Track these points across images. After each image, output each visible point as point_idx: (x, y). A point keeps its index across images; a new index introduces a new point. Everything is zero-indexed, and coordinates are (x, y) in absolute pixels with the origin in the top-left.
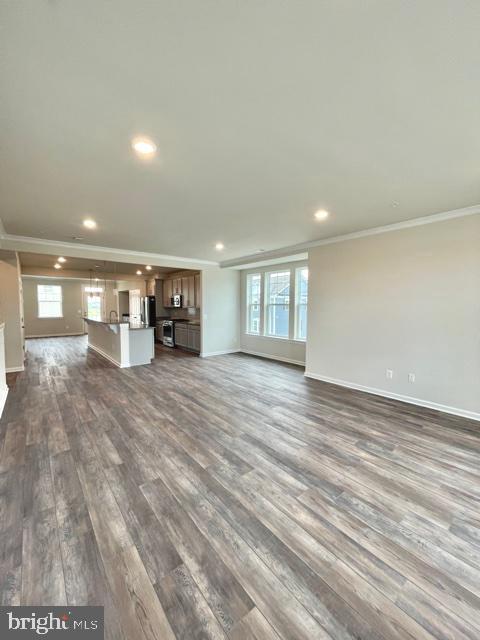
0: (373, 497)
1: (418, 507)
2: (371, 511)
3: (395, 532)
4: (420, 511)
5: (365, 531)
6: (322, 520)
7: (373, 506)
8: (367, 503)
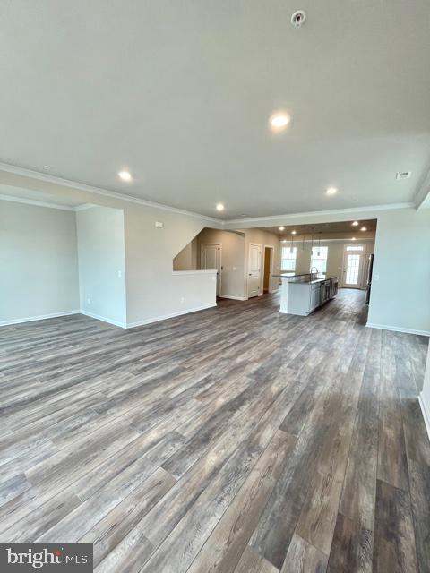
0: (86, 430)
1: (60, 460)
2: (71, 426)
3: (46, 436)
4: (55, 460)
5: (57, 420)
6: (76, 402)
7: (76, 428)
8: (81, 425)
